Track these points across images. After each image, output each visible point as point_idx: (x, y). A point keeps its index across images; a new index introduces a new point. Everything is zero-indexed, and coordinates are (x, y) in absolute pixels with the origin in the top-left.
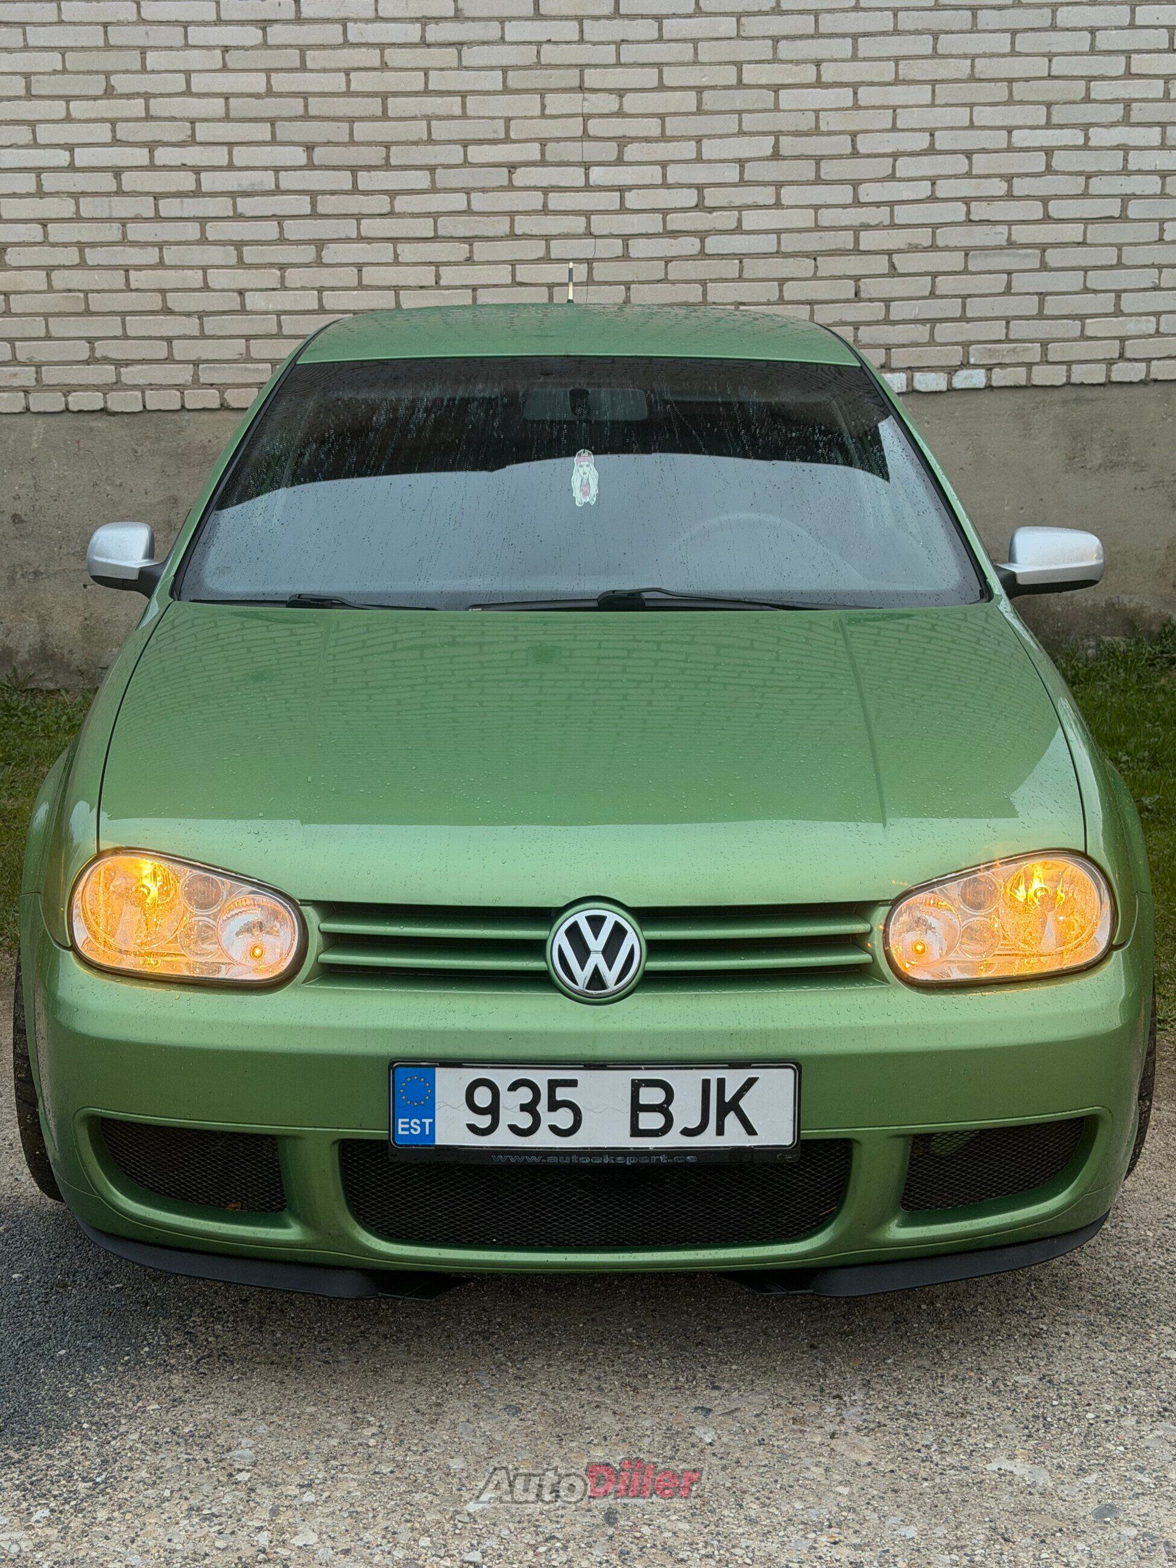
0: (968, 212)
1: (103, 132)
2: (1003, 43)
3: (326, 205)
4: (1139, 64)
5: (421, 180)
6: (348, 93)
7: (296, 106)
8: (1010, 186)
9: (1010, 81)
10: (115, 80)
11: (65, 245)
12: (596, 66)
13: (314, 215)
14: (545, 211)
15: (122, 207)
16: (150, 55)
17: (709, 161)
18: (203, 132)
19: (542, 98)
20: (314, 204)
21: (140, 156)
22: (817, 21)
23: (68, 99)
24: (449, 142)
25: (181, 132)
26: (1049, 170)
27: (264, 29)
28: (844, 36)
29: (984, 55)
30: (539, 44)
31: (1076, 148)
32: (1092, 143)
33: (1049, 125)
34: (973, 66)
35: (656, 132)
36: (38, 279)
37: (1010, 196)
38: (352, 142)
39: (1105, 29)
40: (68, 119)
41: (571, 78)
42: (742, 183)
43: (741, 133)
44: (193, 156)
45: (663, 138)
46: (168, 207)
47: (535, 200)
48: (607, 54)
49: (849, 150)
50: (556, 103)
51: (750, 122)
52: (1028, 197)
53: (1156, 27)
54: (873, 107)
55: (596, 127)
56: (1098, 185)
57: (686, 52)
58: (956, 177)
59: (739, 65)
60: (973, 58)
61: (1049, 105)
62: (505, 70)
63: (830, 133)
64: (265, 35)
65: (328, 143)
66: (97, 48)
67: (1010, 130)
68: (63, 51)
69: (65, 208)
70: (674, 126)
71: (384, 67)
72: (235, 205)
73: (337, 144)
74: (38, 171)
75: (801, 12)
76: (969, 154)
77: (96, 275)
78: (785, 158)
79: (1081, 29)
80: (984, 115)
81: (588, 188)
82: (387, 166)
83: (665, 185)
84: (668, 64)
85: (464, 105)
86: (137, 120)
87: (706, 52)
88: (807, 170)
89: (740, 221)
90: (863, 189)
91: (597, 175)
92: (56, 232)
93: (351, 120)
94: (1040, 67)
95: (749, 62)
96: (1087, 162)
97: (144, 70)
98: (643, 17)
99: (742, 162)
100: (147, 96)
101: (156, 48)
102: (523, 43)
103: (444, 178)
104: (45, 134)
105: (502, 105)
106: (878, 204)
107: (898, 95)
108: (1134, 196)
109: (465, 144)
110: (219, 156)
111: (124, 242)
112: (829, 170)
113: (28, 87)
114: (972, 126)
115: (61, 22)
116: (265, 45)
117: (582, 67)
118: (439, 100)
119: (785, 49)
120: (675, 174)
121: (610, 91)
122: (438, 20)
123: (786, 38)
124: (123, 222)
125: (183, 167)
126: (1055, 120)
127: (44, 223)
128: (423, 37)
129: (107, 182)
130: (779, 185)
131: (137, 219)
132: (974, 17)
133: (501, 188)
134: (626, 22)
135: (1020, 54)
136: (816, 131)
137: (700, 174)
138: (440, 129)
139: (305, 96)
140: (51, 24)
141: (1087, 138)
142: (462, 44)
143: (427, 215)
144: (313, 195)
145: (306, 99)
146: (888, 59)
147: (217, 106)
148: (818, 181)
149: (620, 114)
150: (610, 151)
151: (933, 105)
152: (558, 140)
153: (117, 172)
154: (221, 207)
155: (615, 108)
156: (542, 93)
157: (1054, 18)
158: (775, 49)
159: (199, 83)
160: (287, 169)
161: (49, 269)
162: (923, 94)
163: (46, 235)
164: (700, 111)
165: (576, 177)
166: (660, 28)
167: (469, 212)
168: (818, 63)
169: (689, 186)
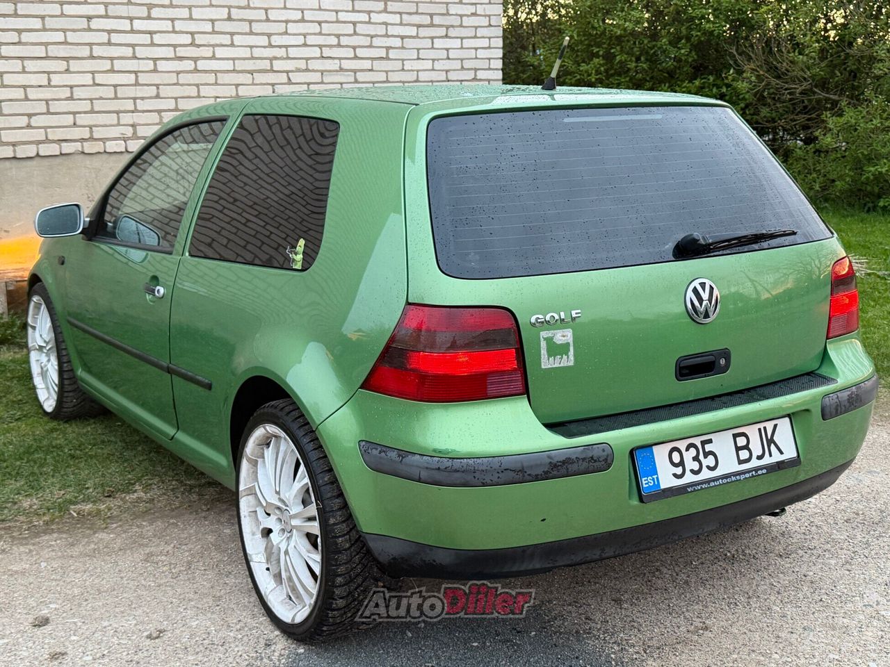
0: (322, 53)
5: (37, 23)
8: (339, 40)
14: (109, 43)
17: (196, 20)
26: (355, 33)
31: (366, 23)
32: (372, 21)
33: (354, 11)
37: (339, 45)
42: (214, 32)
43: (211, 5)
45: (172, 6)
47: (104, 37)
49: (265, 18)
52: (347, 46)
56: (376, 42)
58: (315, 34)
63: (255, 8)
67: (337, 12)
76: (320, 23)
78: (234, 20)
81: (132, 31)
82: (16, 15)
83: (174, 32)
88: (246, 27)
89: (214, 52)
90: (273, 38)
91: (138, 25)
96: (371, 30)
99: (213, 21)
103: (50, 23)
106: (280, 47)
108: (391, 48)
112: (256, 28)
114: (320, 9)
120: (179, 26)
126: (356, 8)
130: (232, 34)
133: (84, 30)
136: (248, 7)
137: (192, 26)
141: (370, 18)
143: (41, 44)
148: (251, 33)
150: (143, 11)
165: (125, 25)
167: (65, 43)
169: (187, 33)
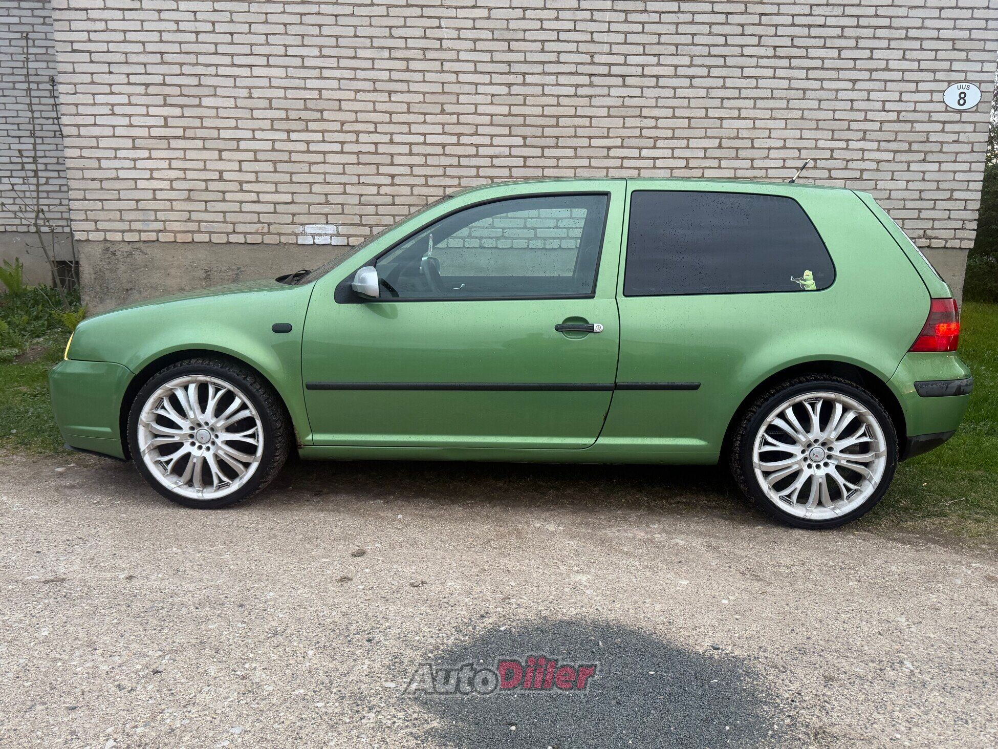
1: (439, 129)
2: (815, 104)
3: (530, 162)
4: (870, 115)
5: (570, 152)
6: (543, 116)
7: (520, 120)
8: (816, 163)
9: (818, 120)
10: (445, 107)
11: (420, 176)
12: (647, 107)
13: (525, 166)
14: (622, 167)
15: (445, 161)
16: (461, 97)
17: (692, 148)
18: (481, 130)
19: (624, 120)
20: (525, 162)
21: (454, 139)
22: (740, 92)
23: (425, 114)
24: (584, 137)
25: (472, 130)
26: (832, 158)
27: (509, 87)
28: (750, 98)
29: (807, 109)
30: (624, 97)
31: (843, 149)
32: (850, 147)
33: (833, 139)
34: (803, 113)
35: (670, 135)
36: (407, 190)
38: (543, 136)
39: (857, 100)
40: (425, 123)
41: (637, 112)
42: (705, 157)
43: (706, 137)
44: (476, 140)
45: (673, 138)
46: (464, 162)
47: (618, 162)
48: (652, 102)
49: (750, 146)
50: (629, 122)
51: (710, 133)
52: (823, 168)
53: (878, 101)
54: (761, 128)
55: (645, 132)
56: (851, 165)
57: (685, 103)
58: (793, 158)
59: (706, 109)
60: (803, 110)
61: (833, 131)
62: (609, 107)
63: (743, 138)
64: (510, 90)
65: (533, 136)
66: (438, 93)
67: (816, 140)
68: (424, 93)
69: (420, 160)
70: (678, 133)
71: (559, 105)
72: (492, 161)
73: (537, 137)
74: (410, 144)
75: (734, 88)
76: (799, 149)
77: (432, 189)
78: (723, 148)
79: (847, 100)
80: (806, 134)
81: (640, 158)
82: (557, 147)
83: (673, 158)
84: (677, 107)
85: (591, 122)
86: (454, 124)
87: (693, 103)
88: (732, 153)
89: (703, 173)
90: (756, 162)
91: (645, 153)
92: (416, 171)
93: (543, 127)
94: (830, 115)
95: (711, 108)
96: (848, 155)
97: (458, 103)
98: (668, 87)
99: (705, 149)
100: (458, 114)
101: (463, 94)
102: (618, 97)
103: (580, 152)
104: (414, 128)
105: (607, 122)
106: (761, 169)
107: (771, 124)
108: (866, 170)
109: (590, 138)
110: (487, 140)
111: (444, 175)
112: (742, 153)
113: (408, 108)
114: (801, 138)
115: (424, 81)
116: (509, 94)
117: (641, 107)
118: (580, 119)
119: (726, 103)
120: (677, 153)
121: (652, 118)
122: (582, 86)
123: (727, 98)
124: (445, 167)
125: (472, 145)
126: (835, 137)
127: (411, 166)
128: (576, 93)
129: (439, 150)
130: (720, 159)
131: (451, 166)
132: (804, 93)
133: (604, 157)
134: (661, 89)
135: (822, 109)
136: (737, 137)
137: (688, 153)
138: (580, 132)
139: (524, 116)
140: (420, 82)
141: (848, 145)
142: (591, 96)
143: (572, 167)
144: (525, 158)
145: (525, 117)
146: (768, 109)
147: (487, 119)
148: (737, 158)
149: (656, 127)
150: (651, 143)
151: (786, 128)
152: (629, 137)
153: (444, 146)
154: (486, 162)
155: (654, 125)
156: (624, 117)
157: (837, 95)
158: (722, 102)
159: (481, 109)
160: (515, 146)
161: (412, 186)
162: (782, 124)
163: (412, 171)
164: (689, 127)
165: (635, 153)
166: (675, 93)
167: (590, 167)
168: (739, 109)
169: (683, 158)
